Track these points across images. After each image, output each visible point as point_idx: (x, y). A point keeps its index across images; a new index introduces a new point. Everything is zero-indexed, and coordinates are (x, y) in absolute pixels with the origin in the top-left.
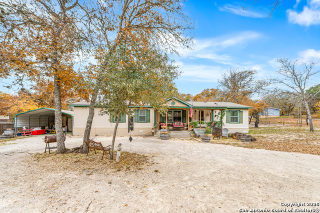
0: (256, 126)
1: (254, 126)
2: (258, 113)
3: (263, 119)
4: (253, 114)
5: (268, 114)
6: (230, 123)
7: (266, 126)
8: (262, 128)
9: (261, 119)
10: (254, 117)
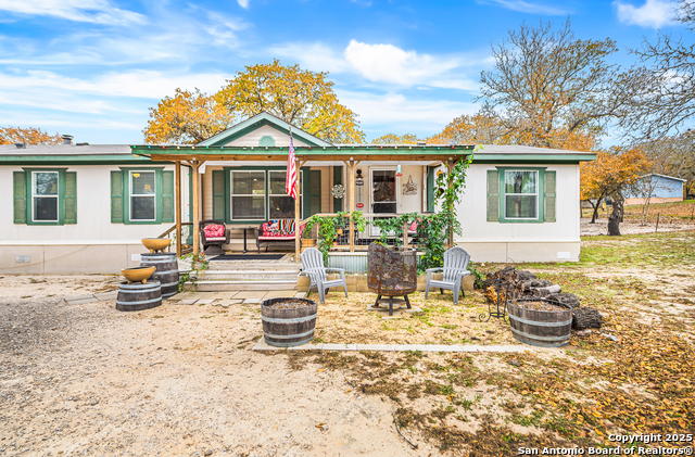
0: (613, 230)
1: (605, 232)
2: (619, 188)
3: (636, 207)
4: (604, 190)
5: (651, 189)
6: (501, 221)
7: (645, 230)
8: (634, 236)
9: (630, 207)
10: (609, 203)
